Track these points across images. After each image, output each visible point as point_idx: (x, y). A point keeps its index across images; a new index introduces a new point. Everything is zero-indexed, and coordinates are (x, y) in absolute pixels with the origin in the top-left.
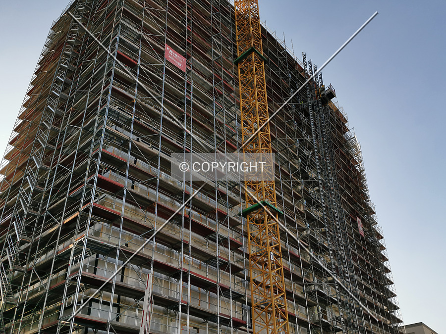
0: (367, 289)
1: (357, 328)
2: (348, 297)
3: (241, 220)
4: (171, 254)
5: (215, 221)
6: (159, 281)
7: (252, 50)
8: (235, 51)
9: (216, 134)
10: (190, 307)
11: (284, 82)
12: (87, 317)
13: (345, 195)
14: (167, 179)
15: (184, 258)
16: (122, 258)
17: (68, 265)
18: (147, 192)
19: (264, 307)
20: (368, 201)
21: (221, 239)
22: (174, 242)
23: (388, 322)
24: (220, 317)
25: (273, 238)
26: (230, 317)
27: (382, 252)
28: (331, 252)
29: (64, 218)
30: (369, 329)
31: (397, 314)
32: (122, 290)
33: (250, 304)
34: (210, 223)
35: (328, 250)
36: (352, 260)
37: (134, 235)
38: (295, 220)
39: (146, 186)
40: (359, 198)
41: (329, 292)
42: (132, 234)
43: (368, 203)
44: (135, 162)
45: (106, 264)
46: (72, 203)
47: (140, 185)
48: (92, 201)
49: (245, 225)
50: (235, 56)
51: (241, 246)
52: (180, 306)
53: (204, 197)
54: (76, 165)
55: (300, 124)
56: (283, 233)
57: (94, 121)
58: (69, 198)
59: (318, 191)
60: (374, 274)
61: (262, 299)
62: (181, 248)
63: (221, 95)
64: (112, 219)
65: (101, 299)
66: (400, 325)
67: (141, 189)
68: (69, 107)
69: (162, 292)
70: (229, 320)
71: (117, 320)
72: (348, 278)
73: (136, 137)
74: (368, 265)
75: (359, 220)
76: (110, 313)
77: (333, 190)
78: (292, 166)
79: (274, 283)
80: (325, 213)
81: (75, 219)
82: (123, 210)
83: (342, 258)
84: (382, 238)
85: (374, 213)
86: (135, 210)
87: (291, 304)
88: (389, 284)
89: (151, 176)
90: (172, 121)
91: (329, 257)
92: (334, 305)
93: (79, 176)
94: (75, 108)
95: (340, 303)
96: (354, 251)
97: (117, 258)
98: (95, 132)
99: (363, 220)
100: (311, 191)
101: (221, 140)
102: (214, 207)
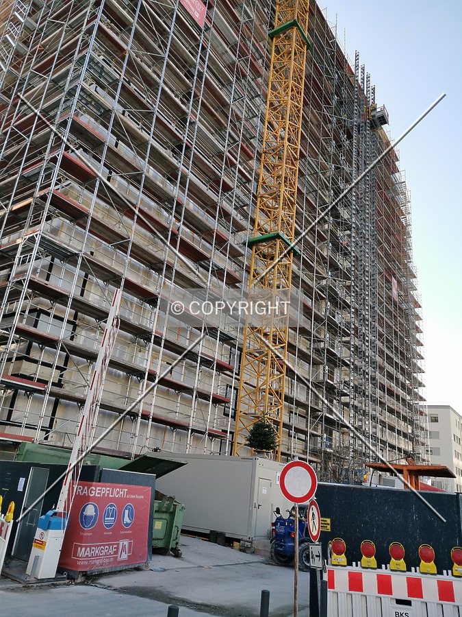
0: (389, 359)
1: (368, 396)
2: (363, 362)
3: (245, 251)
4: (148, 275)
5: (212, 245)
6: (129, 304)
7: (294, 24)
8: (272, 18)
9: (229, 130)
10: (166, 340)
11: (328, 83)
12: (32, 329)
13: (382, 249)
14: (156, 178)
15: (164, 283)
16: (83, 267)
17: (12, 265)
18: (126, 190)
19: (257, 355)
20: (410, 262)
21: (215, 268)
22: (154, 261)
23: (408, 397)
24: (201, 357)
25: (282, 280)
26: (214, 359)
27: (417, 323)
28: (353, 310)
29: (13, 204)
30: (382, 400)
31: (421, 391)
32: (81, 306)
33: (240, 349)
34: (204, 246)
35: (349, 307)
36: (377, 324)
37: (104, 242)
38: (315, 265)
39: (127, 181)
40: (399, 256)
41: (342, 352)
42: (101, 240)
43: (410, 265)
44: (117, 145)
45: (63, 271)
46: (25, 185)
47: (119, 178)
48: (52, 187)
49: (249, 259)
50: (272, 26)
51: (239, 282)
52: (153, 337)
53: (202, 212)
54: (35, 133)
55: (339, 146)
56: (296, 277)
57: (68, 71)
58: (22, 177)
59: (349, 236)
60: (402, 344)
61: (257, 346)
62: (162, 270)
63: (244, 76)
64: (77, 216)
65: (53, 312)
66: (421, 403)
67: (120, 185)
68: (35, 43)
69: (131, 318)
70: (213, 362)
71: (72, 338)
72: (368, 341)
73: (122, 109)
74: (396, 333)
75: (394, 281)
76: (63, 330)
77: (368, 239)
78: (321, 198)
79: (276, 331)
80: (353, 264)
81: (28, 207)
82: (92, 207)
83: (364, 319)
84: (420, 307)
85: (415, 277)
86: (109, 211)
87: (292, 358)
88: (418, 359)
89: (135, 169)
90: (173, 96)
91: (349, 315)
92: (345, 368)
93: (37, 148)
94: (44, 46)
95: (352, 367)
96: (381, 314)
97: (79, 266)
98: (67, 88)
99: (399, 282)
100: (340, 234)
101: (235, 141)
102: (212, 228)
